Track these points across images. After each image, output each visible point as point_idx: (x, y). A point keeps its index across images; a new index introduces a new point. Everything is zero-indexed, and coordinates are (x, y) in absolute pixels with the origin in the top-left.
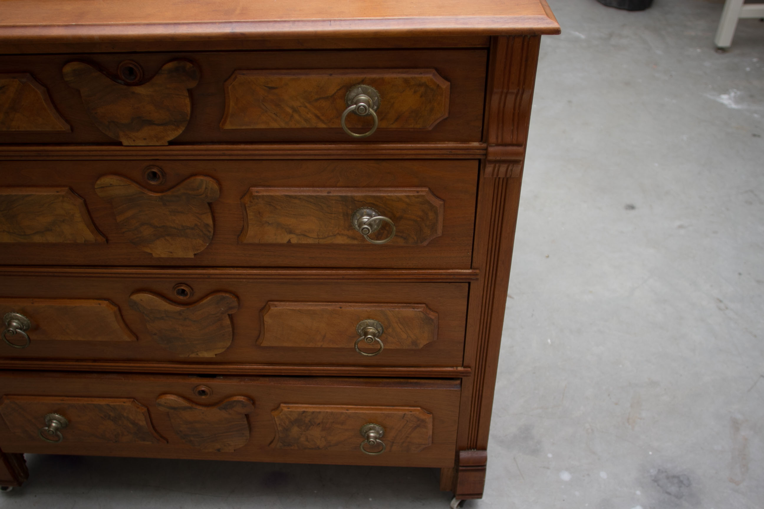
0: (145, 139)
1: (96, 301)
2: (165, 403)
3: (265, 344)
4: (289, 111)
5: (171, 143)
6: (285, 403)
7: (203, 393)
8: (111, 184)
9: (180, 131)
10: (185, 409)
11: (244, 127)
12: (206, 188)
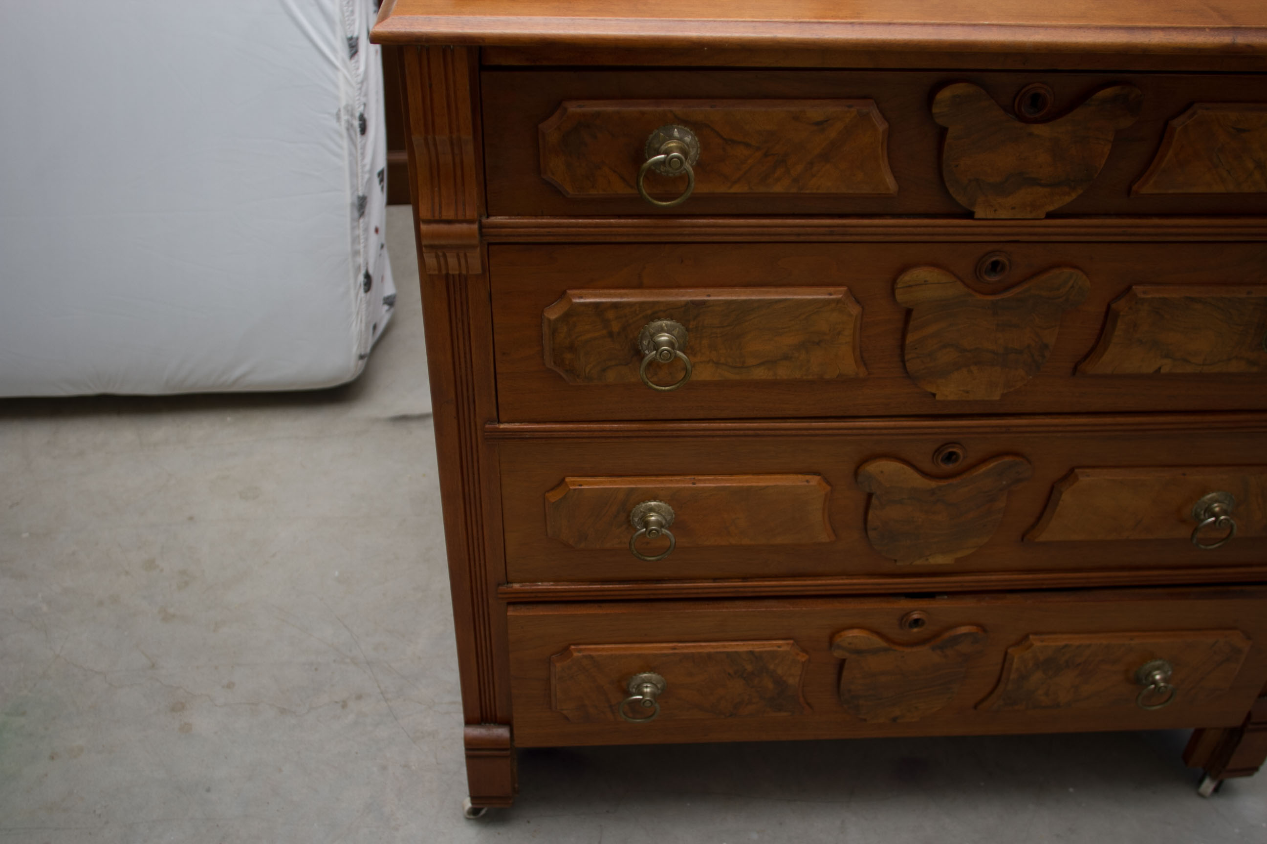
0: (1013, 208)
1: (800, 476)
2: (850, 644)
3: (1044, 537)
4: (1251, 165)
5: (1050, 216)
6: (1036, 634)
7: (917, 622)
8: (925, 281)
9: (1074, 196)
10: (875, 651)
11: (1171, 191)
12: (1072, 287)
